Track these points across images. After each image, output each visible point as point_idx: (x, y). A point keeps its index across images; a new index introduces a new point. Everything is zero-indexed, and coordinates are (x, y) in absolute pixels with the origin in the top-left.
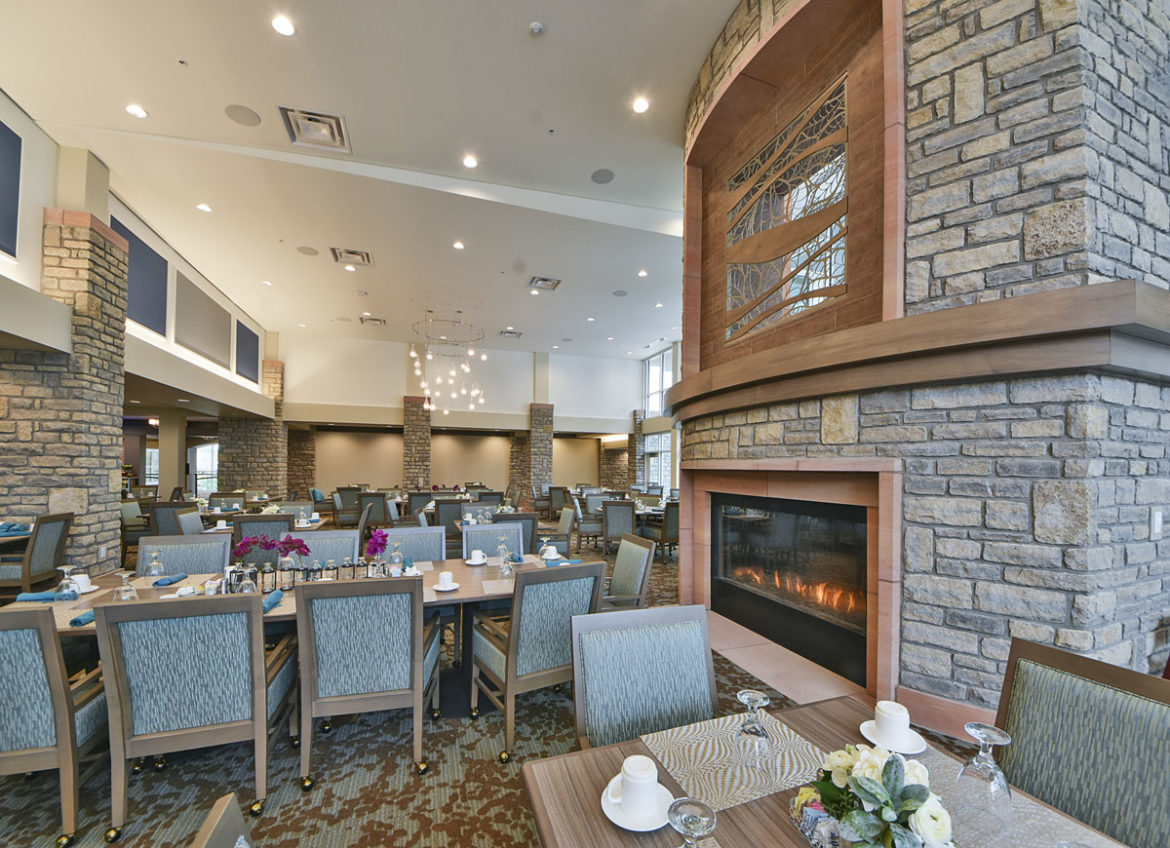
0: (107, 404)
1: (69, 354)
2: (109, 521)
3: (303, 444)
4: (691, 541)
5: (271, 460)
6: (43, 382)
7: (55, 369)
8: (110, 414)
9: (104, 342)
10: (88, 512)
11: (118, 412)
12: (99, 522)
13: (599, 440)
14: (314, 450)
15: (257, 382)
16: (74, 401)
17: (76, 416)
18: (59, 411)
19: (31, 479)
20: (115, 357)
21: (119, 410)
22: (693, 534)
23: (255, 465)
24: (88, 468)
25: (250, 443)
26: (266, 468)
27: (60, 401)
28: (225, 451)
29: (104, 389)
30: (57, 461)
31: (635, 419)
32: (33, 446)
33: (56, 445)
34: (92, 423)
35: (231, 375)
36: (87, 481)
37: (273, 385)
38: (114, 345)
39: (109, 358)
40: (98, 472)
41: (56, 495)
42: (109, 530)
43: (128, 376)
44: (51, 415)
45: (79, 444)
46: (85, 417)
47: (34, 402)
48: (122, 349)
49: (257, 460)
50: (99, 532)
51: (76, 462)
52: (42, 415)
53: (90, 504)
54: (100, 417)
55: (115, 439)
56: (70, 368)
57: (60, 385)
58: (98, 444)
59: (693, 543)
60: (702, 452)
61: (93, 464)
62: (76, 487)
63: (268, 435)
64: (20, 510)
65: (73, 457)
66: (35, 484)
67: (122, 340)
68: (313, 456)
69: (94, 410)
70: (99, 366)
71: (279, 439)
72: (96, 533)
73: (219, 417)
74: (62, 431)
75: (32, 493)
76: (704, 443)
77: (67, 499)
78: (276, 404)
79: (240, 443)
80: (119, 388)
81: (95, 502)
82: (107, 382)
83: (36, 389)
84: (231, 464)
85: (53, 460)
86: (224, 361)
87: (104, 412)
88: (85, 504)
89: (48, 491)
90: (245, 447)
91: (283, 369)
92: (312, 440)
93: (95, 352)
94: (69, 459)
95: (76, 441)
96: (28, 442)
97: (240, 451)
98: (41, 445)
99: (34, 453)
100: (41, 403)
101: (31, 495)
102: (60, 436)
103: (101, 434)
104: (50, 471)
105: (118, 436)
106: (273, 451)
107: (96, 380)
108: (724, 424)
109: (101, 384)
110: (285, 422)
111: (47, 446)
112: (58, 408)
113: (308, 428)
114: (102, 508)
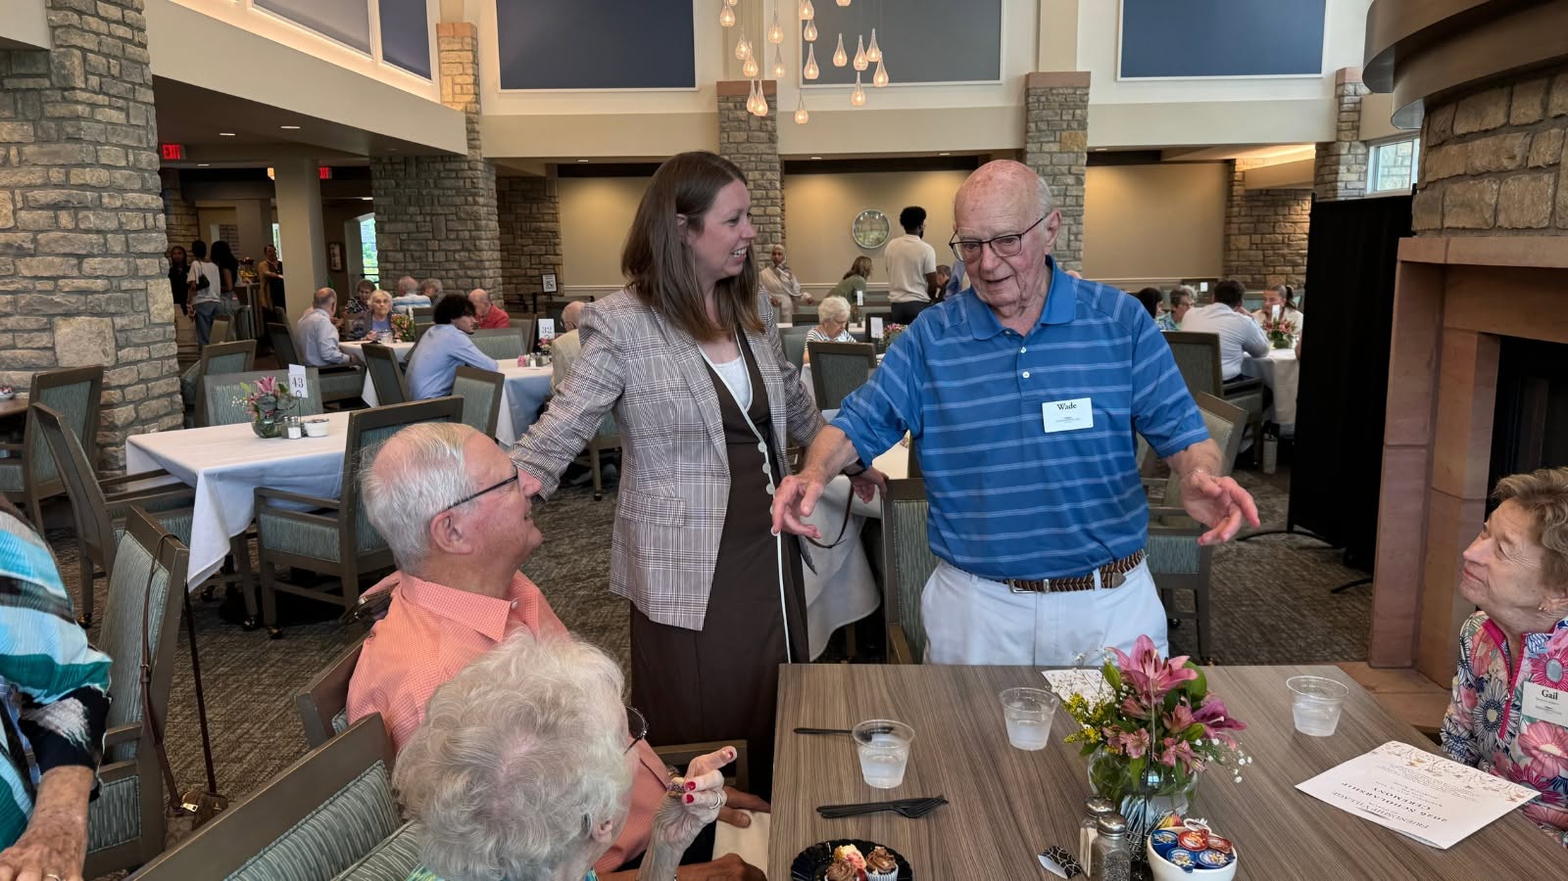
0: (126, 147)
1: (48, 51)
2: (157, 379)
3: (534, 210)
4: (1420, 483)
5: (468, 244)
6: (16, 110)
7: (30, 83)
8: (134, 168)
9: (103, 19)
10: (118, 364)
11: (150, 163)
12: (141, 381)
13: (1231, 163)
14: (556, 221)
15: (428, 76)
16: (69, 146)
17: (79, 176)
18: (48, 167)
19: (24, 299)
20: (130, 49)
21: (150, 159)
22: (1430, 463)
23: (440, 257)
24: (108, 278)
25: (428, 209)
26: (461, 263)
27: (47, 148)
28: (387, 227)
29: (117, 117)
30: (59, 266)
31: (1340, 97)
32: (18, 238)
33: (53, 235)
34: (104, 189)
35: (373, 66)
36: (108, 302)
37: (459, 80)
38: (125, 24)
39: (119, 53)
40: (126, 285)
41: (65, 330)
42: (159, 397)
43: (161, 85)
44: (36, 177)
45: (88, 231)
46: (90, 176)
47: (8, 152)
48: (142, 30)
49: (444, 246)
50: (142, 401)
51: (89, 264)
52: (23, 177)
53: (119, 347)
54: (117, 174)
55: (150, 216)
56: (54, 78)
57: (42, 116)
58: (120, 230)
59: (1429, 491)
60: (1468, 206)
61: (116, 268)
62: (93, 315)
63: (458, 191)
64: (14, 359)
65: (81, 258)
66: (30, 311)
67: (139, 11)
68: (555, 234)
69: (104, 160)
70: (102, 70)
71: (481, 200)
72: (137, 403)
73: (370, 157)
74: (56, 207)
75: (29, 326)
76: (1479, 175)
77: (81, 338)
78: (470, 121)
79: (412, 210)
80: (144, 117)
81: (128, 344)
82: (121, 103)
83: (8, 126)
84: (400, 256)
85: (51, 265)
86: (361, 38)
87: (123, 163)
88: (110, 347)
89: (50, 322)
90: (419, 218)
91: (475, 39)
92: (551, 199)
93: (90, 43)
94: (74, 261)
95: (82, 226)
96: (9, 230)
97: (412, 227)
98: (31, 235)
99: (21, 252)
100: (19, 153)
101: (30, 331)
102: (56, 217)
103: (124, 208)
104: (48, 285)
105: (155, 212)
106: (470, 225)
107: (101, 99)
108: (1545, 108)
109: (110, 106)
110: (490, 161)
111: (40, 236)
112: (45, 161)
113: (541, 173)
114: (142, 354)
